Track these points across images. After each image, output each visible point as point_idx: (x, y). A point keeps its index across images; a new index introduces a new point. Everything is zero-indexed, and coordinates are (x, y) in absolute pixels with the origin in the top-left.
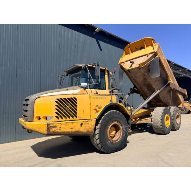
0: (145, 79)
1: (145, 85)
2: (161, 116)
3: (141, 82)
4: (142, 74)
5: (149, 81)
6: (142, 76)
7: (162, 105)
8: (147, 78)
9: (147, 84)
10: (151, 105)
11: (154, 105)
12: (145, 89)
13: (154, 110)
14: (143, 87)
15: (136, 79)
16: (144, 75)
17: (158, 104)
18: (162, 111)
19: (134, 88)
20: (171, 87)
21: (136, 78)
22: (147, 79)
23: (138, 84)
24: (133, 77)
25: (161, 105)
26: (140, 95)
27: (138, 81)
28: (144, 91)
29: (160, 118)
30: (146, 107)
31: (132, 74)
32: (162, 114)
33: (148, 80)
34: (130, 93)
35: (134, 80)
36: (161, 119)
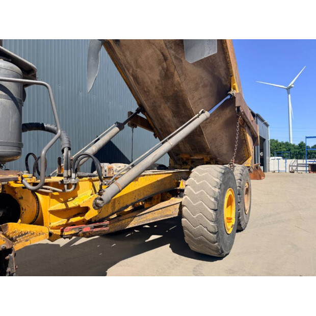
0: (167, 75)
1: (166, 98)
2: (216, 199)
3: (156, 88)
4: (159, 53)
5: (180, 84)
6: (160, 63)
7: (205, 160)
8: (172, 69)
9: (171, 93)
10: (179, 160)
11: (187, 159)
12: (167, 113)
13: (192, 175)
14: (160, 106)
15: (139, 72)
16: (166, 59)
17: (196, 157)
18: (218, 180)
19: (138, 111)
20: (238, 108)
21: (141, 67)
22: (173, 75)
23: (146, 93)
24: (131, 66)
25: (203, 159)
26: (154, 135)
27: (147, 80)
28: (163, 120)
29: (213, 207)
30: (167, 165)
31: (128, 53)
32: (217, 190)
33: (177, 78)
34: (125, 123)
35: (136, 78)
36: (215, 210)
